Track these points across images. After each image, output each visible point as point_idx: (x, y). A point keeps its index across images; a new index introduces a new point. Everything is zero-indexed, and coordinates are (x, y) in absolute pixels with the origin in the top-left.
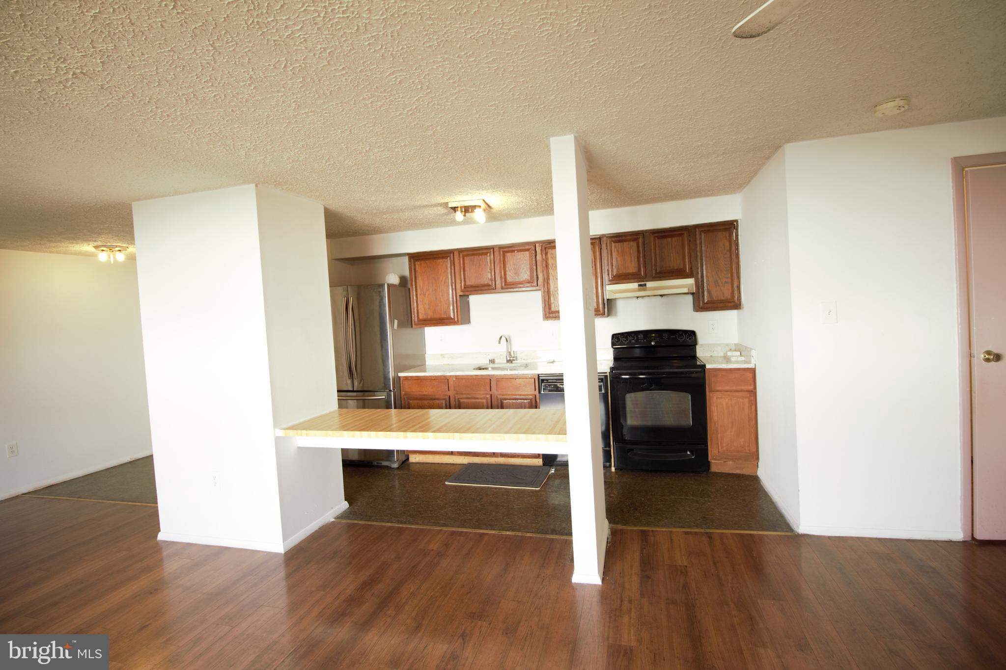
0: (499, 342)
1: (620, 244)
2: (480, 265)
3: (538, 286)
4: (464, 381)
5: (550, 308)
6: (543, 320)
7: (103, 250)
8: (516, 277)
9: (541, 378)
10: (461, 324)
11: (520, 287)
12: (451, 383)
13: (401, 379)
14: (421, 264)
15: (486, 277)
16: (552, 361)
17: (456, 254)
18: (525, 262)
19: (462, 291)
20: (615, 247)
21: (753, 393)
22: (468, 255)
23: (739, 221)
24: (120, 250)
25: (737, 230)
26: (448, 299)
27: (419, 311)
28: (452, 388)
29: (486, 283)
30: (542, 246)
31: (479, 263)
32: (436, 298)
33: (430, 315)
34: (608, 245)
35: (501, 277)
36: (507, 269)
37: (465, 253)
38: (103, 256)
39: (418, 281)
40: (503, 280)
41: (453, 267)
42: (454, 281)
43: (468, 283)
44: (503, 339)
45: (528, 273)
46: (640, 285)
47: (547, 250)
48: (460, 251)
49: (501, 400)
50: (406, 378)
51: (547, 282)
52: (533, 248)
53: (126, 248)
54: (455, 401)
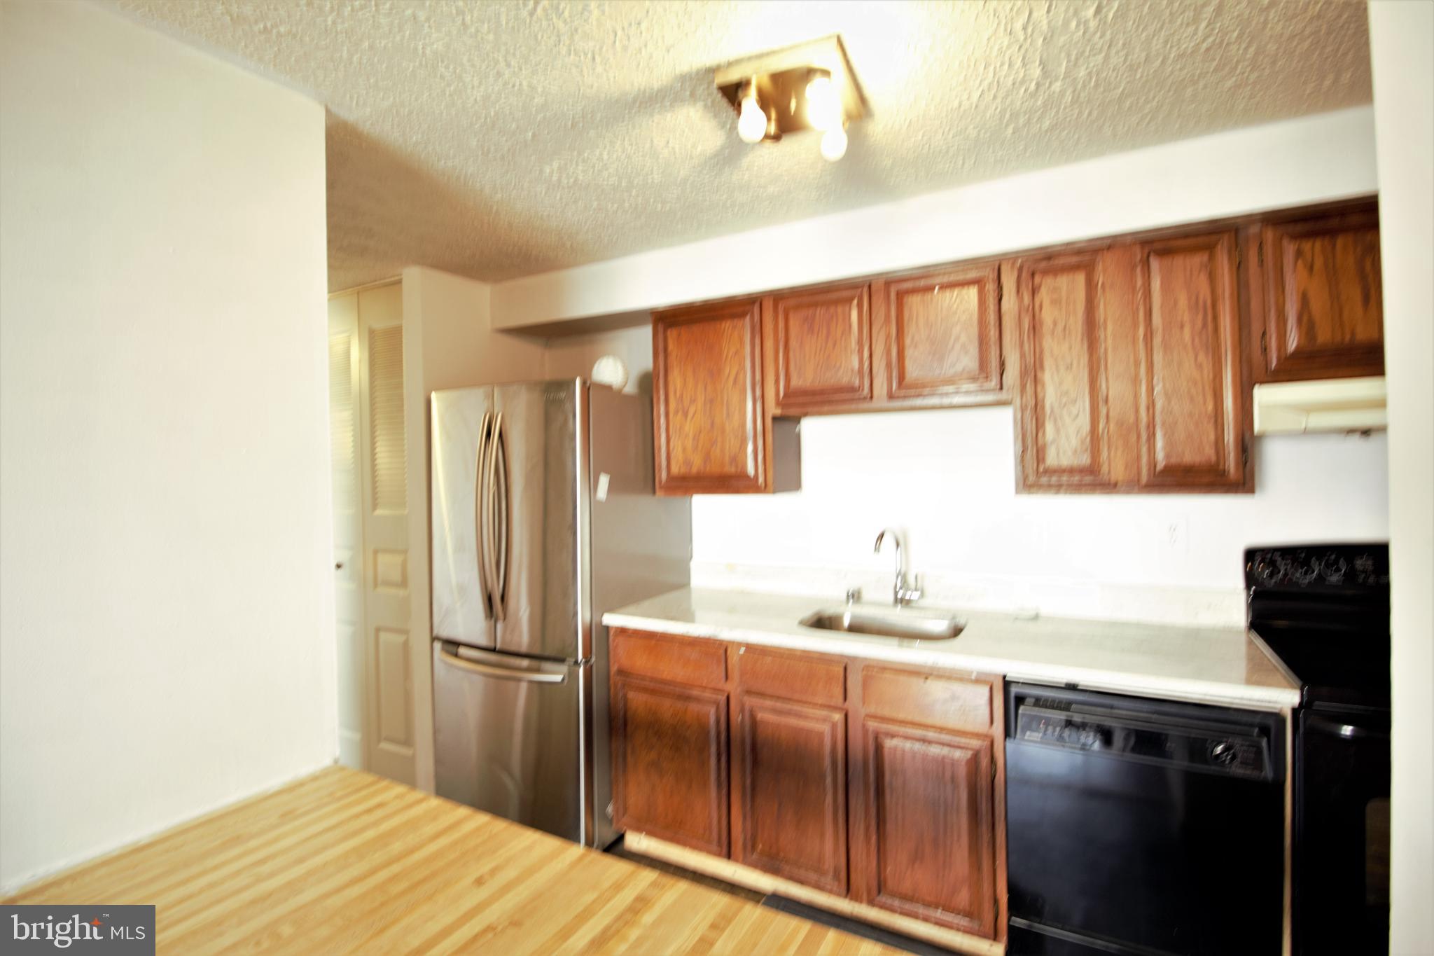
0: (877, 549)
1: (1318, 244)
2: (829, 334)
3: (1001, 388)
4: (769, 659)
5: (1040, 455)
6: (1018, 491)
8: (936, 365)
9: (1014, 690)
10: (774, 491)
11: (946, 395)
12: (734, 659)
13: (612, 633)
14: (679, 336)
15: (848, 366)
16: (1033, 613)
17: (768, 306)
18: (964, 317)
19: (778, 403)
20: (1299, 254)
22: (798, 307)
26: (743, 425)
27: (673, 456)
28: (735, 674)
29: (845, 381)
30: (1020, 267)
31: (829, 327)
32: (712, 424)
33: (697, 464)
34: (1271, 247)
35: (889, 365)
36: (908, 341)
37: (792, 302)
39: (670, 378)
40: (895, 374)
41: (758, 341)
42: (758, 377)
43: (796, 382)
44: (888, 541)
45: (974, 350)
47: (1037, 279)
48: (779, 298)
49: (876, 738)
50: (623, 631)
51: (1035, 376)
52: (993, 276)
54: (742, 710)
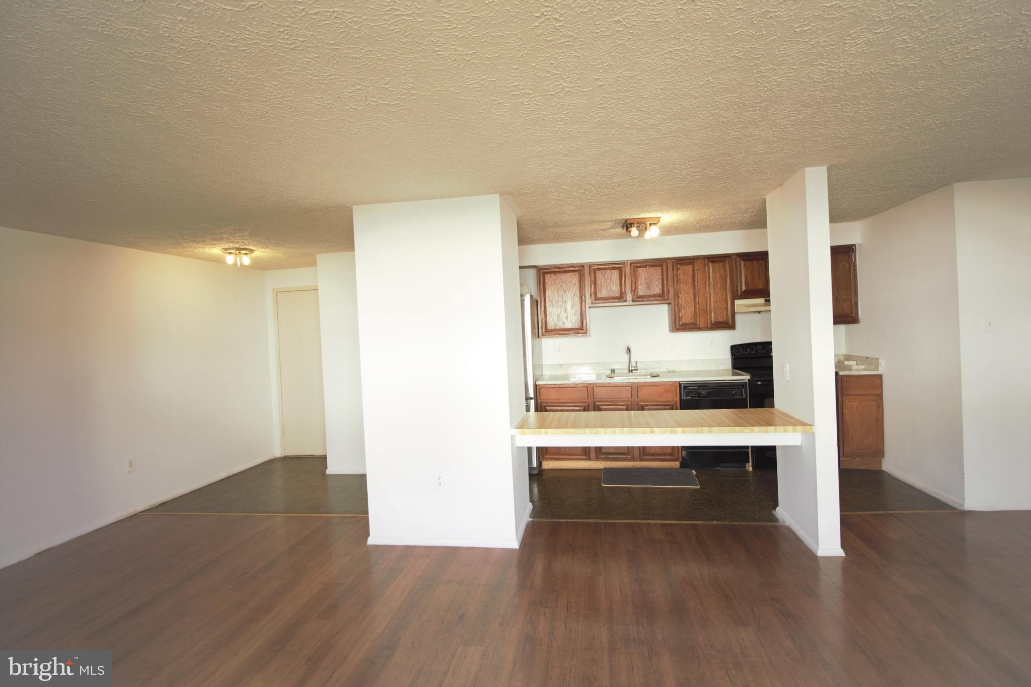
1: (749, 262)
2: (611, 279)
3: (668, 299)
4: (604, 388)
5: (680, 319)
6: (670, 331)
7: (230, 253)
8: (648, 291)
11: (651, 301)
13: (538, 388)
14: (550, 277)
16: (673, 370)
17: (588, 268)
18: (657, 277)
19: (592, 303)
20: (745, 265)
21: (880, 396)
22: (599, 269)
23: (857, 245)
24: (246, 254)
25: (855, 253)
27: (548, 321)
28: (591, 395)
29: (617, 296)
30: (673, 263)
31: (611, 277)
32: (566, 310)
34: (738, 263)
35: (632, 290)
36: (638, 282)
38: (230, 259)
40: (634, 293)
41: (584, 280)
42: (584, 293)
43: (599, 296)
45: (660, 287)
46: (766, 301)
47: (678, 266)
48: (592, 265)
50: (543, 386)
51: (678, 295)
52: (665, 264)
53: (252, 251)
